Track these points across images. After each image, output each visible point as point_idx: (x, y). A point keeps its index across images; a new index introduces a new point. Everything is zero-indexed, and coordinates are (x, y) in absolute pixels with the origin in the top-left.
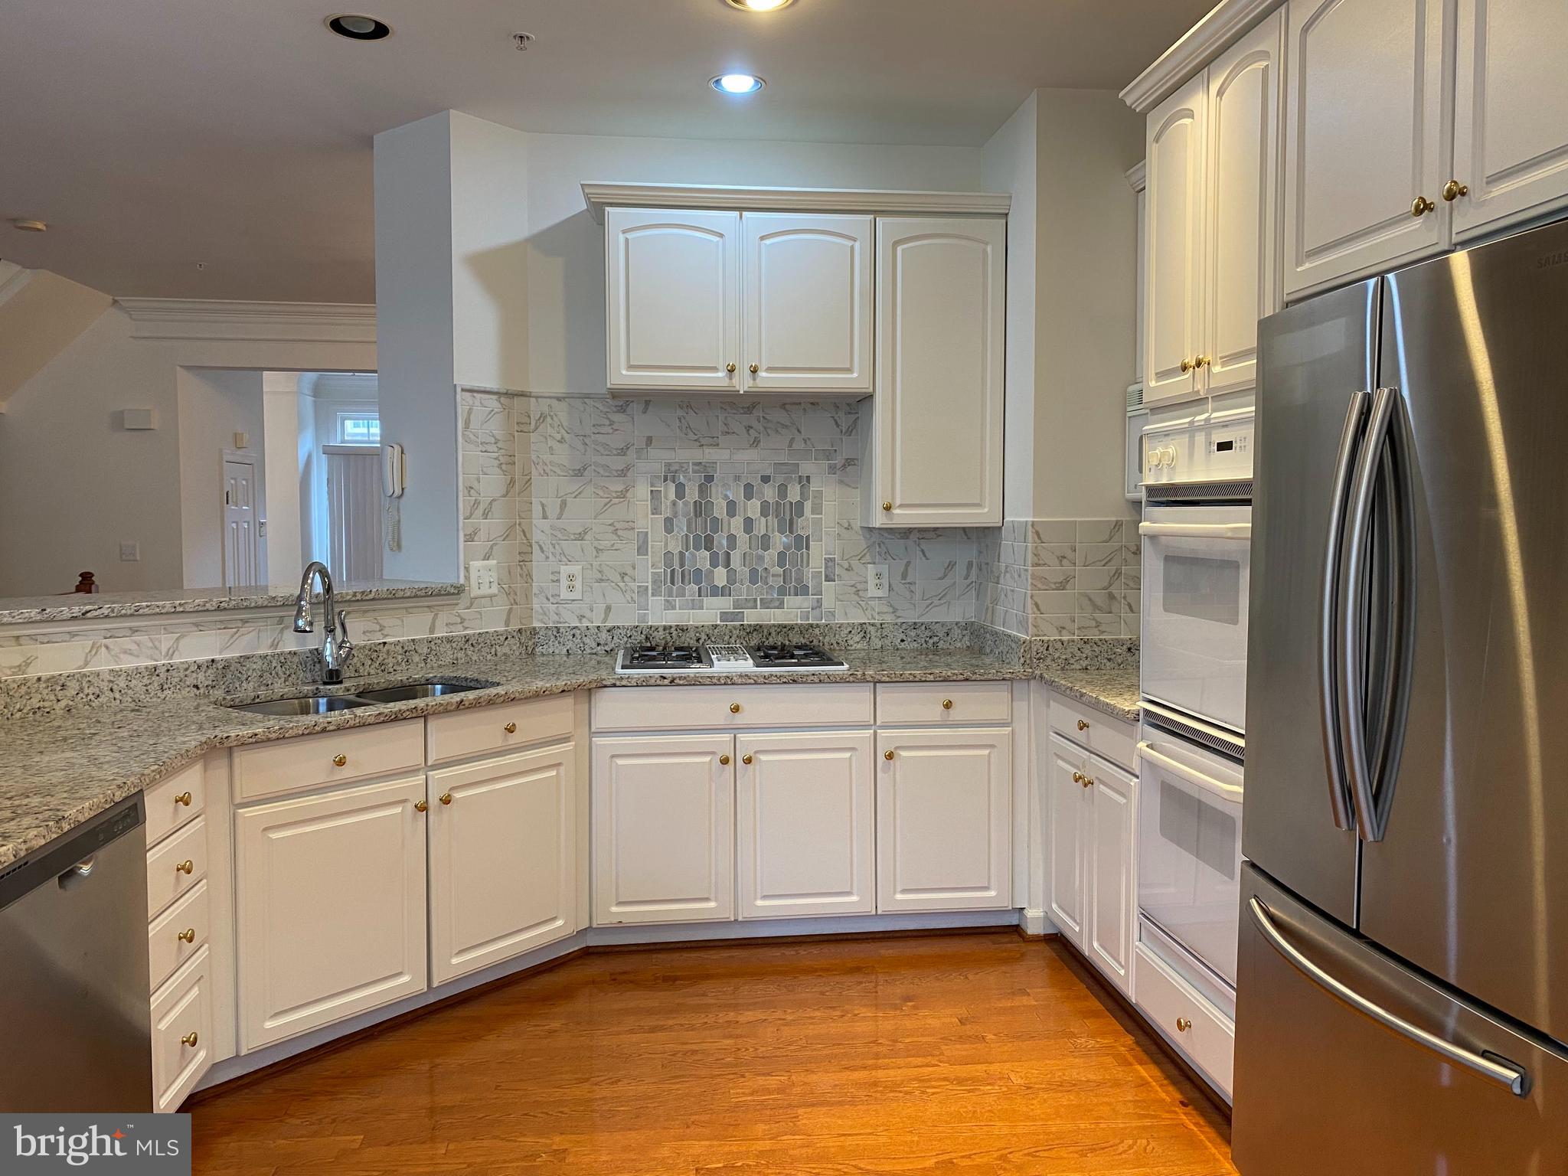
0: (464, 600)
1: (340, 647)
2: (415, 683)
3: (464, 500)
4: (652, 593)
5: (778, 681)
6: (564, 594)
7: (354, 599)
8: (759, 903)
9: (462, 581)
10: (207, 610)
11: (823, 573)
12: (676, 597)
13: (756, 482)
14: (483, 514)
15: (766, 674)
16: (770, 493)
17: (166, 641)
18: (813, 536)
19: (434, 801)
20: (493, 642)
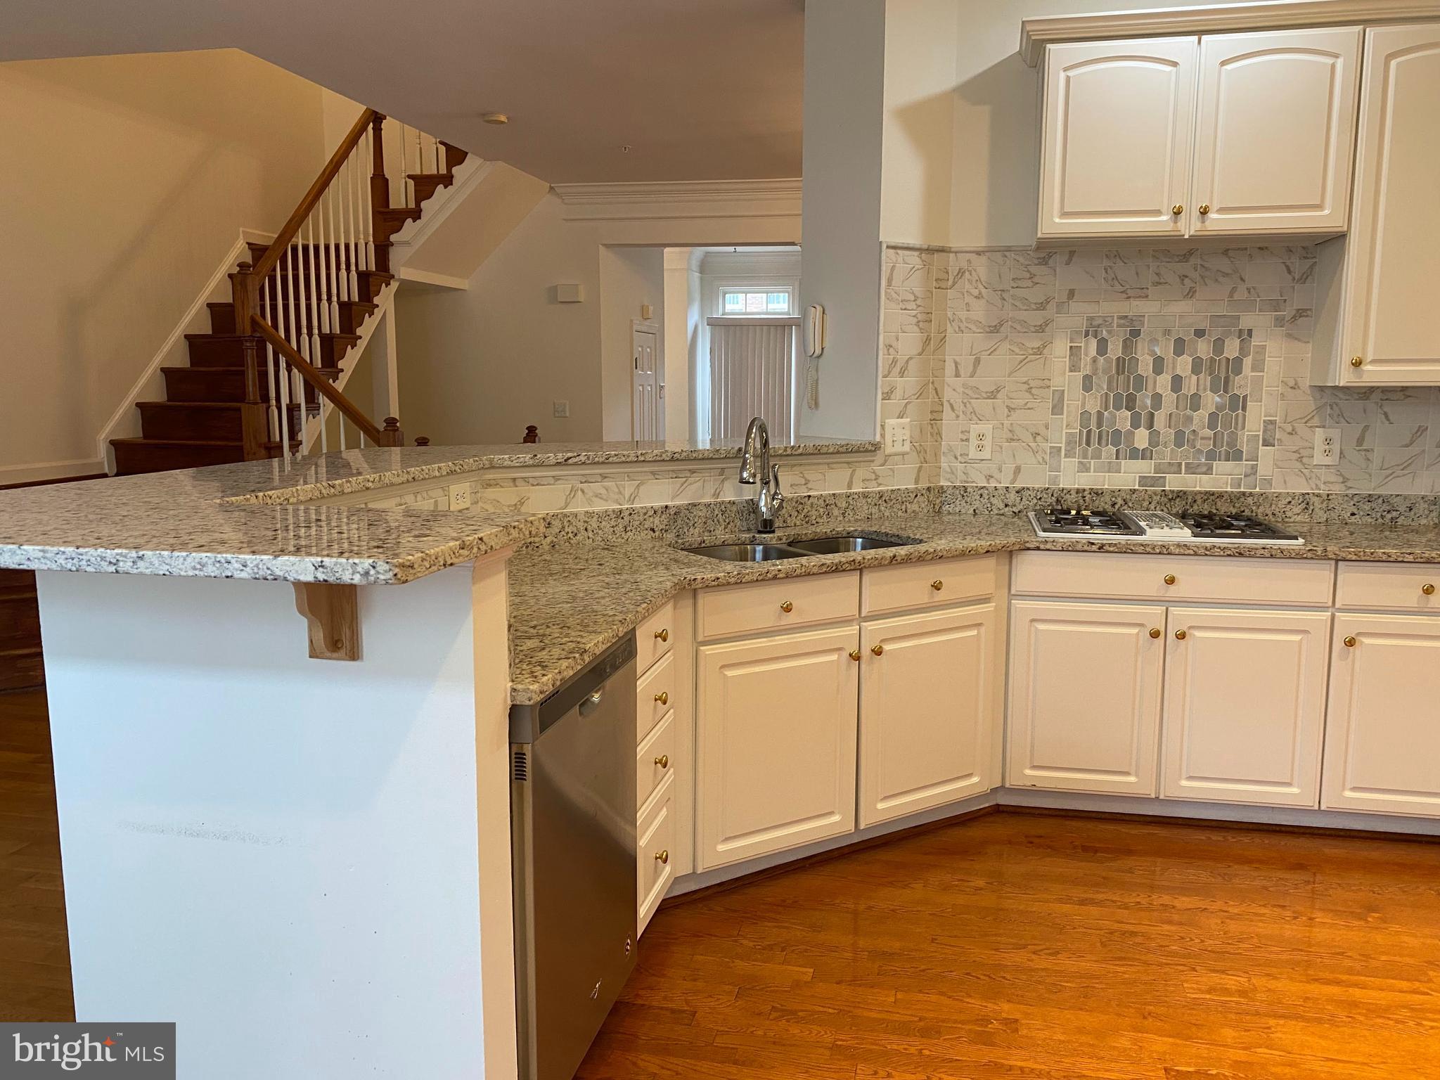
0: (879, 458)
1: (773, 499)
2: (837, 536)
3: (883, 358)
4: (1065, 455)
5: (1222, 553)
6: (973, 453)
7: (785, 453)
8: (1184, 783)
9: (878, 438)
10: (663, 460)
11: (1261, 437)
12: (1091, 459)
13: (1189, 337)
14: (899, 373)
15: (1208, 545)
16: (1204, 349)
17: (629, 488)
18: (1251, 397)
19: (866, 652)
20: (904, 499)
